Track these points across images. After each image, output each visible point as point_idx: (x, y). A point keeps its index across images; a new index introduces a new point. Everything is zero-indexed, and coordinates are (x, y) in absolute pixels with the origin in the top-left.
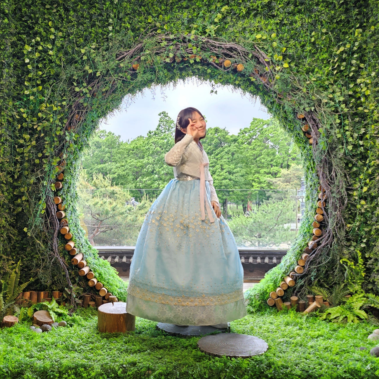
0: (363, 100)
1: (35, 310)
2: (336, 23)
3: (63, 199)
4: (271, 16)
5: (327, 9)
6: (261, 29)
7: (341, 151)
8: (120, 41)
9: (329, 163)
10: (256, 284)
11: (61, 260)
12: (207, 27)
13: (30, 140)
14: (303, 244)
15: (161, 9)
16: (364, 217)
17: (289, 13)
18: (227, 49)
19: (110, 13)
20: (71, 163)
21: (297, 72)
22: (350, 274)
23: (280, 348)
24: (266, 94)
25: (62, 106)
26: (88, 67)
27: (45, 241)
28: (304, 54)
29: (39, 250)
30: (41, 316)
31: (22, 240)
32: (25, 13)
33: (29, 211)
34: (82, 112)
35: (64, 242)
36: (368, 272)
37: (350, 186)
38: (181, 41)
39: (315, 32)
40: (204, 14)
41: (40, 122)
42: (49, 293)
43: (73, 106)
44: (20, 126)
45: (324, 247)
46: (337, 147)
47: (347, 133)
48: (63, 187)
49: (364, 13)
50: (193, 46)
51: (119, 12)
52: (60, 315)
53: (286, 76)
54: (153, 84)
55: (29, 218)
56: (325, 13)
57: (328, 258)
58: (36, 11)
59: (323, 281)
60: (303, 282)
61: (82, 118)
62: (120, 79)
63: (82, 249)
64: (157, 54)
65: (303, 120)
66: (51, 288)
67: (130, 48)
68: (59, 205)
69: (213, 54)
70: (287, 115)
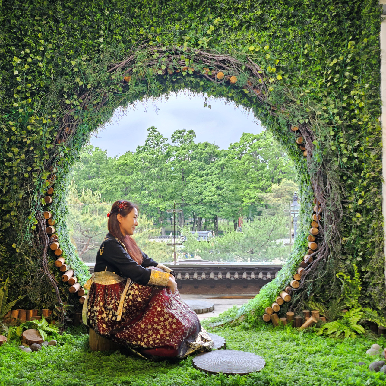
0: (357, 112)
1: (24, 329)
2: (328, 35)
3: (53, 214)
4: (263, 28)
5: (320, 21)
6: (254, 41)
7: (336, 163)
8: (111, 53)
9: (324, 175)
10: (251, 300)
11: (51, 277)
12: (200, 39)
13: (19, 154)
14: (299, 258)
15: (153, 21)
16: (360, 230)
17: (282, 25)
18: (220, 61)
19: (101, 24)
20: (62, 177)
21: (290, 84)
22: (347, 288)
23: (277, 364)
24: (259, 107)
25: (52, 119)
26: (79, 79)
27: (34, 257)
28: (297, 66)
29: (28, 267)
30: (31, 335)
31: (11, 256)
32: (14, 25)
33: (18, 226)
34: (73, 125)
35: (54, 258)
36: (364, 286)
37: (345, 198)
38: (174, 53)
39: (308, 44)
40: (196, 26)
41: (30, 135)
42: (38, 311)
43: (63, 119)
44: (8, 139)
45: (319, 261)
46: (331, 160)
47: (342, 145)
48: (53, 202)
49: (356, 26)
50: (186, 58)
51: (110, 24)
52: (49, 333)
53: (280, 88)
54: (145, 96)
55: (17, 234)
56: (318, 25)
57: (324, 272)
58: (25, 23)
59: (319, 296)
60: (299, 297)
61: (72, 131)
62: (111, 92)
63: (72, 265)
64: (149, 66)
65: (297, 133)
66: (40, 306)
67: (121, 60)
68: (49, 220)
69: (206, 66)
70: (281, 128)
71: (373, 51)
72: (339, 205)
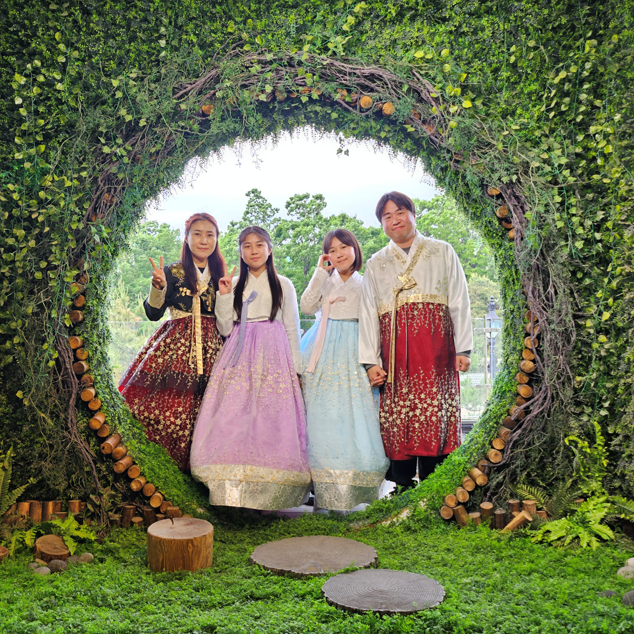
0: (600, 162)
1: (38, 535)
2: (551, 30)
3: (85, 341)
4: (439, 19)
5: (536, 6)
6: (424, 42)
7: (564, 251)
8: (179, 65)
9: (544, 271)
11: (82, 445)
12: (331, 40)
13: (26, 239)
14: (501, 411)
15: (249, 9)
16: (605, 363)
17: (471, 14)
18: (366, 77)
19: (162, 16)
20: (98, 278)
21: (486, 115)
22: (582, 462)
23: (466, 594)
24: (433, 156)
25: (80, 179)
26: (125, 110)
27: (54, 413)
28: (498, 84)
29: (44, 430)
30: (49, 544)
31: (14, 412)
32: (14, 19)
33: (25, 362)
34: (115, 189)
35: (87, 415)
36: (612, 458)
37: (580, 310)
38: (286, 63)
39: (517, 46)
40: (324, 18)
41: (43, 208)
42: (62, 503)
43: (99, 180)
44: (7, 214)
45: (536, 417)
46: (556, 244)
47: (574, 219)
48: (84, 319)
49: (599, 13)
50: (306, 72)
51: (177, 15)
52: (80, 541)
53: (468, 122)
54: (238, 138)
55: (25, 375)
56: (534, 13)
57: (545, 436)
58: (33, 15)
59: (535, 476)
60: (502, 477)
61: (115, 200)
62: (180, 132)
63: (118, 427)
64: (244, 86)
65: (497, 199)
66: (66, 495)
67: (197, 78)
68: (78, 351)
69: (341, 86)
70: (470, 190)
71: (629, 57)
72: (570, 321)
